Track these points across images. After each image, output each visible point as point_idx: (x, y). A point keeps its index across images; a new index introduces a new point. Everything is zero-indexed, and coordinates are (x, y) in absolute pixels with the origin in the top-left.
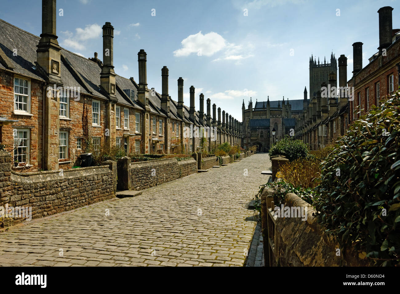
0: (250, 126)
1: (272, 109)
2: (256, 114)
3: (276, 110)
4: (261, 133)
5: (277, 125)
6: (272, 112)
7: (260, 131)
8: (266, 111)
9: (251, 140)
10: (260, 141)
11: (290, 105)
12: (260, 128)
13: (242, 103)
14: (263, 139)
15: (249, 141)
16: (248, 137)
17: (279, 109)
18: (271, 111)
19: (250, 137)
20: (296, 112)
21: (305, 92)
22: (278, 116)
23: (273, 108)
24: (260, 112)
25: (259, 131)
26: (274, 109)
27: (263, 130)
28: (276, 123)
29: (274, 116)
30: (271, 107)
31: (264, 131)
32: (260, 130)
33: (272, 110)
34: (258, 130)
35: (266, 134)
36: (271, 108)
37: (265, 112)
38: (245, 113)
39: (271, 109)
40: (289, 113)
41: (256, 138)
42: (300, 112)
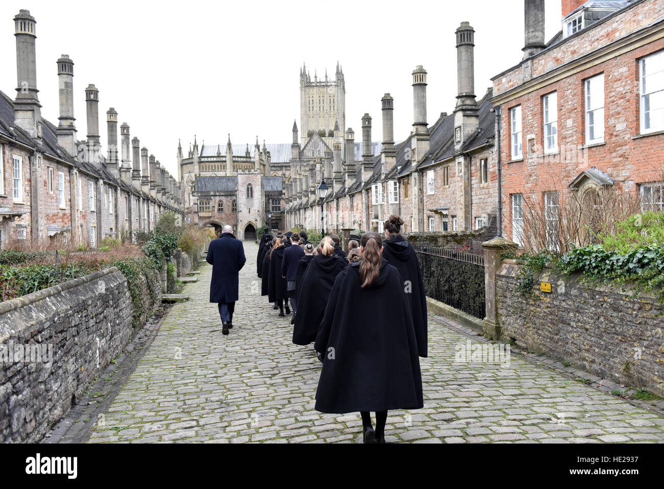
0: (196, 190)
1: (237, 159)
2: (206, 169)
3: (242, 162)
4: (219, 204)
5: (251, 188)
6: (236, 163)
7: (217, 201)
8: (225, 161)
9: (200, 218)
10: (216, 220)
11: (268, 153)
12: (217, 194)
13: (178, 146)
14: (224, 216)
15: (196, 220)
16: (195, 213)
17: (248, 160)
18: (234, 162)
19: (197, 212)
20: (278, 166)
21: (295, 130)
22: (253, 170)
23: (238, 157)
24: (213, 164)
25: (215, 200)
26: (239, 159)
27: (223, 198)
28: (250, 184)
29: (247, 172)
30: (234, 155)
31: (224, 202)
32: (218, 199)
33: (237, 162)
34: (212, 198)
35: (229, 206)
36: (234, 157)
37: (224, 163)
38: (184, 166)
39: (234, 159)
40: (267, 167)
41: (210, 214)
42: (285, 166)
